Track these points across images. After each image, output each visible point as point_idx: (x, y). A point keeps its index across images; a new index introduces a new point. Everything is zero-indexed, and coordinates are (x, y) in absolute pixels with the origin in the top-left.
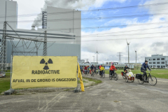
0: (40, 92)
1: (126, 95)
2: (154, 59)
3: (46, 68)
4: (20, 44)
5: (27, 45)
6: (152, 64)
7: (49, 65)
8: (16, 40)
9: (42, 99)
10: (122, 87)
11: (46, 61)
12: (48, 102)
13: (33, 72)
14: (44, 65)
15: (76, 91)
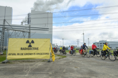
0: (26, 62)
1: (83, 63)
2: (101, 44)
3: (30, 46)
4: (14, 34)
5: (18, 34)
6: (100, 47)
7: (32, 44)
8: (11, 31)
9: (27, 65)
10: (80, 59)
11: (30, 41)
12: (30, 67)
13: (21, 49)
14: (28, 44)
15: (49, 61)
